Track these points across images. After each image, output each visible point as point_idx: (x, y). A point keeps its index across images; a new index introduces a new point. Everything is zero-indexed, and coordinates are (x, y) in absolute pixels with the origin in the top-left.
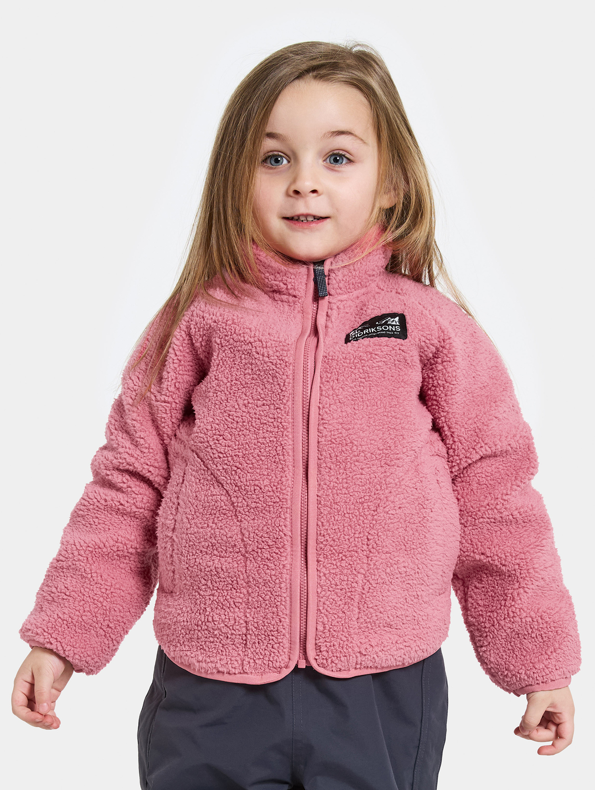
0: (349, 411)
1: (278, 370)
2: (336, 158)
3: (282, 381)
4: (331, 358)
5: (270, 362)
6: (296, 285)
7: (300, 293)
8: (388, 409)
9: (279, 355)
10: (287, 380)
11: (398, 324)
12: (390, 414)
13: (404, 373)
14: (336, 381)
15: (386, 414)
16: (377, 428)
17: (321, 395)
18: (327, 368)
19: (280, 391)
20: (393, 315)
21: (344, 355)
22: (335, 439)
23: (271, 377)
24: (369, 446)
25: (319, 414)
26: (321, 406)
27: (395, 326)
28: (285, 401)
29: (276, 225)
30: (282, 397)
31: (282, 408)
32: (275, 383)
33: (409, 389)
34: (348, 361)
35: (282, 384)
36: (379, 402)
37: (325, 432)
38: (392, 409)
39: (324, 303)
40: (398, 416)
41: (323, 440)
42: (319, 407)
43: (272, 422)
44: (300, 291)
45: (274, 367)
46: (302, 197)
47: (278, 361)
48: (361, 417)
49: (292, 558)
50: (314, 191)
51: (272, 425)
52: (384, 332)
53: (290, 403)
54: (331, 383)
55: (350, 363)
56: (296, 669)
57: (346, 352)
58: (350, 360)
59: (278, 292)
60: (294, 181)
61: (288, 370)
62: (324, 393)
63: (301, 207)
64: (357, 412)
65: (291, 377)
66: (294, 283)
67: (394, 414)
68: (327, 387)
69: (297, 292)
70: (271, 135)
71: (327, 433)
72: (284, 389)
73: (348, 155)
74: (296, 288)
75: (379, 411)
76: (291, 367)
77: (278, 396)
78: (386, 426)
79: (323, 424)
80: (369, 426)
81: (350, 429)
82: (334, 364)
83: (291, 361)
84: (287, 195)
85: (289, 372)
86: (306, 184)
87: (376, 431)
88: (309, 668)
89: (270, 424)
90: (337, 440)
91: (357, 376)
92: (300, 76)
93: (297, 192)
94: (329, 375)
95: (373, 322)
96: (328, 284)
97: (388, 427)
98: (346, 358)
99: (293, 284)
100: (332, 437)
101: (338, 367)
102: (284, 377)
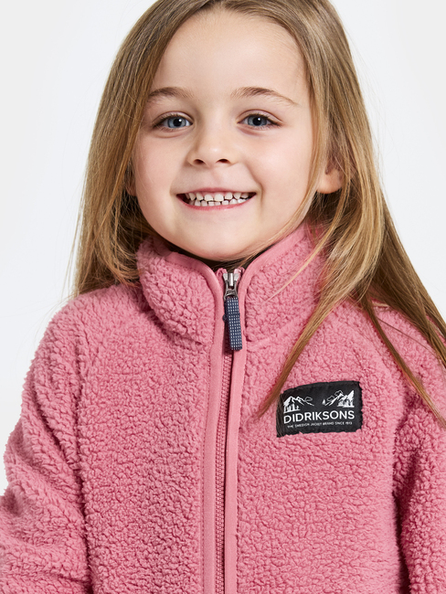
0: (283, 538)
1: (181, 490)
3: (187, 505)
4: (257, 465)
5: (173, 481)
6: (199, 328)
7: (205, 339)
8: (341, 535)
9: (182, 471)
10: (195, 503)
11: (352, 406)
12: (343, 543)
13: (367, 484)
14: (261, 498)
15: (337, 542)
16: (324, 562)
17: (240, 519)
18: (252, 480)
19: (185, 520)
20: (346, 386)
21: (274, 461)
22: (260, 579)
23: (171, 504)
24: (310, 587)
25: (238, 546)
26: (239, 535)
27: (348, 409)
28: (192, 533)
30: (188, 528)
31: (189, 544)
32: (178, 511)
33: (373, 506)
34: (279, 469)
35: (188, 510)
36: (329, 526)
37: (246, 571)
38: (348, 536)
39: (240, 357)
40: (356, 546)
41: (244, 580)
42: (237, 537)
43: (177, 569)
44: (204, 337)
45: (177, 488)
46: (207, 168)
47: (182, 479)
48: (302, 547)
50: (224, 161)
51: (177, 573)
52: (332, 423)
53: (199, 535)
54: (256, 502)
55: (281, 472)
57: (277, 458)
58: (282, 467)
61: (195, 489)
62: (244, 516)
64: (296, 540)
65: (199, 499)
66: (196, 325)
67: (349, 543)
68: (249, 508)
69: (201, 337)
70: (167, 92)
71: (248, 572)
72: (191, 516)
73: (271, 118)
74: (199, 332)
75: (328, 538)
76: (199, 485)
77: (183, 528)
78: (337, 559)
79: (244, 558)
80: (311, 560)
81: (282, 565)
82: (262, 473)
83: (199, 476)
84: (187, 165)
85: (197, 492)
86: (212, 151)
87: (321, 567)
89: (174, 572)
90: (263, 580)
91: (290, 487)
93: (199, 162)
94: (254, 490)
96: (246, 326)
97: (340, 561)
98: (276, 466)
99: (194, 327)
100: (256, 576)
101: (266, 478)
102: (191, 499)
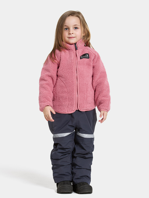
2: (76, 28)
7: (73, 50)
20: (87, 54)
29: (67, 39)
39: (77, 51)
49: (75, 93)
50: (73, 33)
52: (86, 57)
56: (76, 110)
59: (70, 50)
60: (69, 32)
63: (71, 36)
70: (65, 26)
84: (68, 34)
86: (71, 32)
88: (78, 110)
92: (69, 16)
93: (70, 34)
95: (84, 55)
